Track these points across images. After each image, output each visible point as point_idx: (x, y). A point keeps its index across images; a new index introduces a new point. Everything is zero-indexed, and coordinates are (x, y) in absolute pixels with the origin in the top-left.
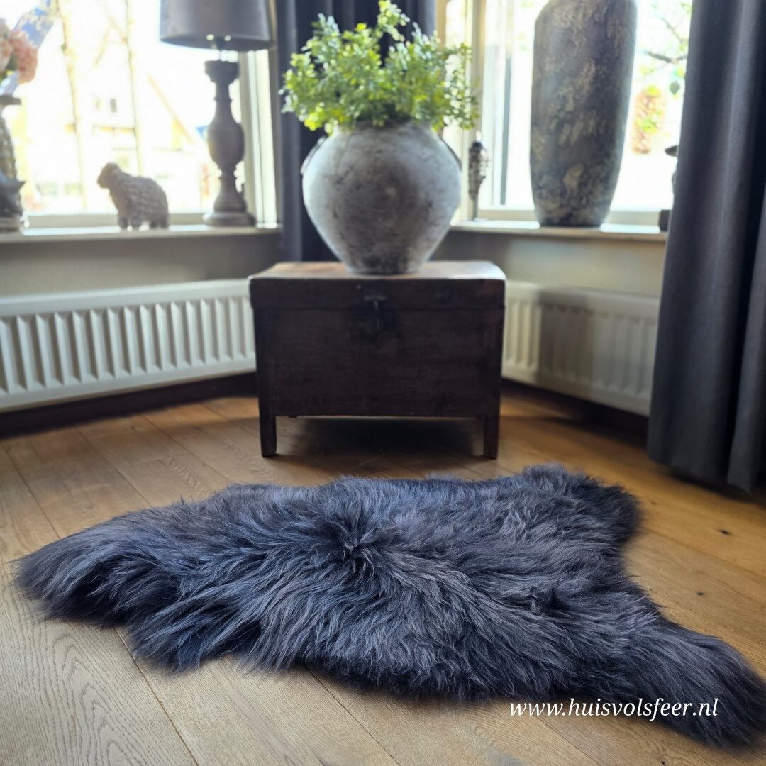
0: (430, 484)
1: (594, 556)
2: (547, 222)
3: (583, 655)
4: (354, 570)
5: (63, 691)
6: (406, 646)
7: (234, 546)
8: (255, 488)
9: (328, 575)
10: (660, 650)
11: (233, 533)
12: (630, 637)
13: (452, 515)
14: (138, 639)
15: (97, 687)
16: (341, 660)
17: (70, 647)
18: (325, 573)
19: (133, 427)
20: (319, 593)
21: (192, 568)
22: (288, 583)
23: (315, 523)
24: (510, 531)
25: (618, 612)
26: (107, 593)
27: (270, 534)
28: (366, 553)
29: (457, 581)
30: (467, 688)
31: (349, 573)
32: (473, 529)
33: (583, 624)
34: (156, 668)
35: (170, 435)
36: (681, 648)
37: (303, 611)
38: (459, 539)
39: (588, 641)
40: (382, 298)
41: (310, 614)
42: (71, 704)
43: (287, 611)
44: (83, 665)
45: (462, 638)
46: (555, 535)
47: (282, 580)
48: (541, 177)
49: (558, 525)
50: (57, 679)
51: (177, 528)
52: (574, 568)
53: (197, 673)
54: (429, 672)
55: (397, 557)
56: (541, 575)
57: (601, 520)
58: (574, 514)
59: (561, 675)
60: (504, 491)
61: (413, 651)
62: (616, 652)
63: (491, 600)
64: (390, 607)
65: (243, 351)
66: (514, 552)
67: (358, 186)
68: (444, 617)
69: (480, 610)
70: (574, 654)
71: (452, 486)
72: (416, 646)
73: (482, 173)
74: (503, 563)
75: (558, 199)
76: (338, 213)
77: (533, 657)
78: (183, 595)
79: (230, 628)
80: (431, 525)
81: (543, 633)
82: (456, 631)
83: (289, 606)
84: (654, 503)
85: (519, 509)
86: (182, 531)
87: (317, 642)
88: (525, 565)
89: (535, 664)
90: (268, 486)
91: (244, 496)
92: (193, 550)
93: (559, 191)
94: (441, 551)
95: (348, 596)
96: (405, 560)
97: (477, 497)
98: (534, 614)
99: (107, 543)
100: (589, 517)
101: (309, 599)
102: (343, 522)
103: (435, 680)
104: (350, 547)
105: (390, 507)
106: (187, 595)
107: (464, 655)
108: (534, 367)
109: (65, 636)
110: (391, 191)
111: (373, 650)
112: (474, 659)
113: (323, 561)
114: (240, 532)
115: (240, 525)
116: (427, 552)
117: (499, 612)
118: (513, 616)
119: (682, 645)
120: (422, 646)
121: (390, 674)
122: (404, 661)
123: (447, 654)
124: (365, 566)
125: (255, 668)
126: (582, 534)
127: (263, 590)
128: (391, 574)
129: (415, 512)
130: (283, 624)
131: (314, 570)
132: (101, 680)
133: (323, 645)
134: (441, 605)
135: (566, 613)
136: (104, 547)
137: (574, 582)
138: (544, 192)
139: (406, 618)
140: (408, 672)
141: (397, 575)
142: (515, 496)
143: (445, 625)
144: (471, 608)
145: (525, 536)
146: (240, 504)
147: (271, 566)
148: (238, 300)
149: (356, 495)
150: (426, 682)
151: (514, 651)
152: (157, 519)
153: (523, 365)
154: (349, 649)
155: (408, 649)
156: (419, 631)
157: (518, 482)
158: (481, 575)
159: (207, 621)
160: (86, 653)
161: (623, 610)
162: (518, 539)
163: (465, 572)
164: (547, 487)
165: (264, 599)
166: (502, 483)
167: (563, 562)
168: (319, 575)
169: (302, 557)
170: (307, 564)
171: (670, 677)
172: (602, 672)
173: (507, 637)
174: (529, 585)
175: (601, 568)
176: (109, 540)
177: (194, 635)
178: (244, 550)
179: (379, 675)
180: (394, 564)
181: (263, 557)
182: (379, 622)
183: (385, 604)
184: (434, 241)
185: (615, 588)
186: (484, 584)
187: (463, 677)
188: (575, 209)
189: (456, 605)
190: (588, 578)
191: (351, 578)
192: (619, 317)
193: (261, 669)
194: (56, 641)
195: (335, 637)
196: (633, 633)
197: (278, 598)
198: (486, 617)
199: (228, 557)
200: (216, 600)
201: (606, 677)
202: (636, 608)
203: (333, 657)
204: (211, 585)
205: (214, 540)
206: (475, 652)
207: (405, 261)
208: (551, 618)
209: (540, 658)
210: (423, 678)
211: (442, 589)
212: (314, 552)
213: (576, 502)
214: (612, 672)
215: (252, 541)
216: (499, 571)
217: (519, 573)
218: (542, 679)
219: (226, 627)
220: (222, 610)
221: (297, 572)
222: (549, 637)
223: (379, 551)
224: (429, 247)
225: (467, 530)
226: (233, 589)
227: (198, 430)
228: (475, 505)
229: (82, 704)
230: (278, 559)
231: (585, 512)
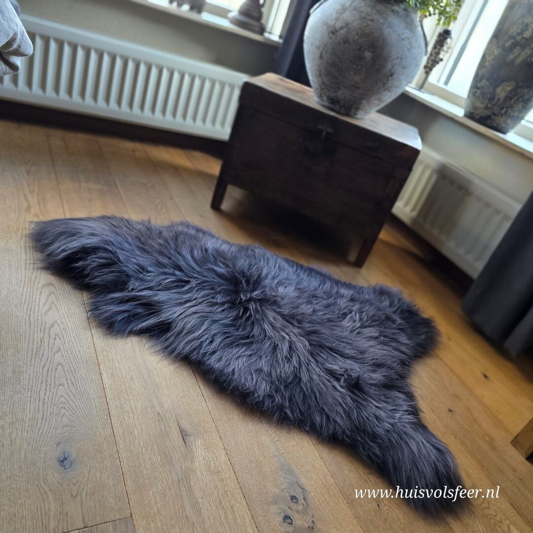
0: (310, 271)
1: (395, 362)
2: (470, 115)
3: (360, 423)
4: (241, 313)
5: (40, 320)
6: (254, 376)
7: (171, 267)
8: (198, 230)
9: (223, 310)
10: (408, 441)
11: (174, 259)
12: (392, 425)
13: (316, 300)
14: (95, 305)
15: (61, 326)
16: (212, 368)
17: (52, 293)
18: (222, 308)
19: (133, 151)
20: (214, 320)
21: (141, 273)
22: (197, 305)
23: (228, 272)
24: (348, 325)
25: (393, 406)
26: (84, 268)
27: (198, 269)
28: (252, 306)
29: (302, 345)
30: (281, 415)
31: (237, 315)
32: (325, 314)
33: (368, 405)
34: (100, 327)
35: (157, 167)
36: (421, 444)
37: (200, 328)
38: (314, 318)
39: (366, 417)
40: (330, 130)
41: (203, 332)
42: (42, 331)
43: (191, 324)
44: (56, 308)
45: (290, 384)
46: (376, 338)
47: (194, 302)
48: (481, 80)
49: (380, 332)
50: (38, 311)
51: (140, 240)
52: (378, 365)
53: (123, 340)
54: (262, 397)
55: (271, 315)
56: (355, 362)
57: (409, 339)
58: (394, 329)
59: (340, 430)
60: (356, 296)
61: (257, 380)
62: (380, 431)
63: (317, 366)
64: (254, 346)
65: (223, 124)
66: (345, 340)
67: (346, 41)
68: (284, 366)
69: (308, 370)
70: (353, 421)
71: (324, 277)
72: (260, 378)
73: (441, 56)
74: (335, 344)
75: (486, 101)
76: (324, 56)
77: (329, 413)
78: (130, 289)
79: (152, 321)
80: (300, 301)
81: (341, 401)
82: (288, 378)
83: (193, 321)
84: (449, 339)
85: (361, 312)
86: (143, 244)
87: (202, 351)
88: (349, 351)
89: (328, 417)
90: (207, 232)
91: (189, 234)
92: (144, 260)
93: (489, 96)
94: (299, 322)
95: (231, 329)
96: (275, 318)
97: (337, 293)
98: (341, 386)
99: (93, 235)
100: (403, 334)
101: (206, 323)
102: (245, 279)
103: (264, 403)
104: (244, 298)
105: (279, 278)
106: (133, 290)
107: (287, 395)
108: (414, 214)
109: (51, 284)
110: (368, 55)
111: (234, 370)
112: (292, 400)
113: (224, 300)
114: (179, 260)
115: (181, 255)
116: (291, 319)
117: (319, 375)
118: (326, 382)
119: (422, 442)
120: (264, 379)
121: (238, 389)
122: (250, 385)
123: (277, 390)
124: (248, 314)
125: (159, 351)
126: (393, 344)
127: (181, 304)
128: (262, 324)
129: (293, 288)
130: (185, 331)
131: (216, 304)
132: (65, 322)
133: (204, 355)
134: (285, 357)
135: (361, 394)
136: (90, 237)
137: (374, 376)
138: (478, 92)
139: (261, 357)
140: (250, 392)
141: (266, 327)
142: (362, 302)
143: (283, 372)
144: (303, 366)
145: (357, 331)
146: (185, 239)
147: (190, 291)
148: (232, 87)
149: (260, 261)
150: (257, 402)
151: (319, 404)
152: (129, 229)
153: (408, 209)
154: (219, 364)
155: (255, 379)
156: (265, 369)
157: (368, 293)
158: (318, 347)
159: (139, 310)
160: (61, 301)
161: (396, 406)
162: (351, 332)
163: (309, 341)
164: (385, 303)
165: (179, 310)
166: (357, 289)
167: (373, 359)
168: (217, 308)
169: (212, 292)
170: (213, 298)
171: (406, 459)
172: (366, 439)
173: (318, 394)
174: (346, 366)
175: (396, 372)
176: (94, 233)
177: (129, 317)
178: (177, 273)
179: (231, 387)
180: (267, 318)
181: (188, 282)
182: (243, 354)
183: (252, 343)
184: (383, 101)
185: (399, 389)
186: (318, 354)
187: (281, 408)
188: (494, 114)
189: (294, 361)
190: (383, 376)
191: (237, 318)
192: (488, 205)
193: (163, 352)
194: (44, 286)
195: (214, 353)
196: (396, 423)
197: (187, 313)
198: (310, 376)
199: (165, 274)
200: (150, 299)
201: (367, 442)
202: (405, 408)
203: (208, 365)
204: (150, 289)
205: (161, 259)
206: (294, 396)
207: (357, 109)
208: (350, 393)
209: (332, 415)
210: (257, 400)
211: (290, 347)
212: (220, 292)
213: (399, 321)
214: (372, 441)
215: (184, 269)
216: (331, 349)
217: (343, 355)
218: (328, 428)
219: (149, 319)
220: (151, 307)
221: (205, 300)
222: (344, 405)
223: (260, 306)
224: (378, 105)
225: (321, 313)
226: (162, 296)
227: (176, 170)
228: (333, 298)
229: (49, 333)
230: (196, 287)
231: (402, 330)
